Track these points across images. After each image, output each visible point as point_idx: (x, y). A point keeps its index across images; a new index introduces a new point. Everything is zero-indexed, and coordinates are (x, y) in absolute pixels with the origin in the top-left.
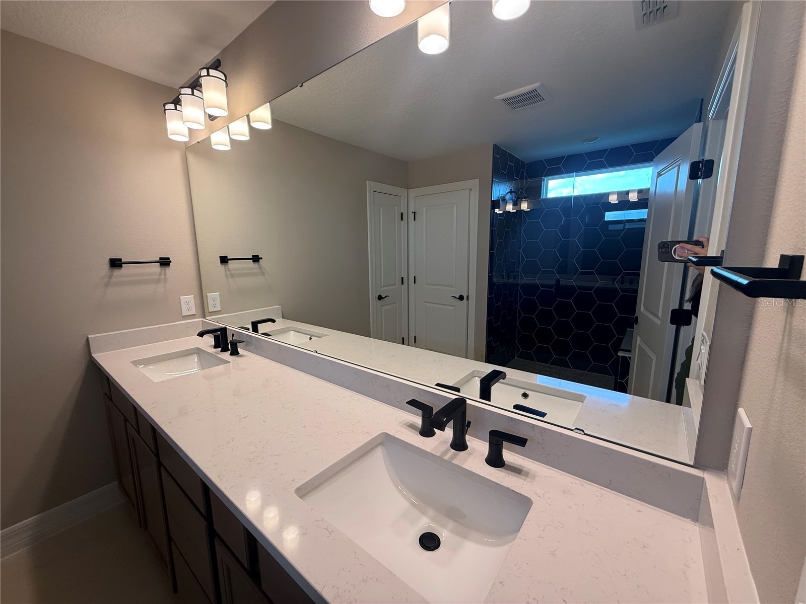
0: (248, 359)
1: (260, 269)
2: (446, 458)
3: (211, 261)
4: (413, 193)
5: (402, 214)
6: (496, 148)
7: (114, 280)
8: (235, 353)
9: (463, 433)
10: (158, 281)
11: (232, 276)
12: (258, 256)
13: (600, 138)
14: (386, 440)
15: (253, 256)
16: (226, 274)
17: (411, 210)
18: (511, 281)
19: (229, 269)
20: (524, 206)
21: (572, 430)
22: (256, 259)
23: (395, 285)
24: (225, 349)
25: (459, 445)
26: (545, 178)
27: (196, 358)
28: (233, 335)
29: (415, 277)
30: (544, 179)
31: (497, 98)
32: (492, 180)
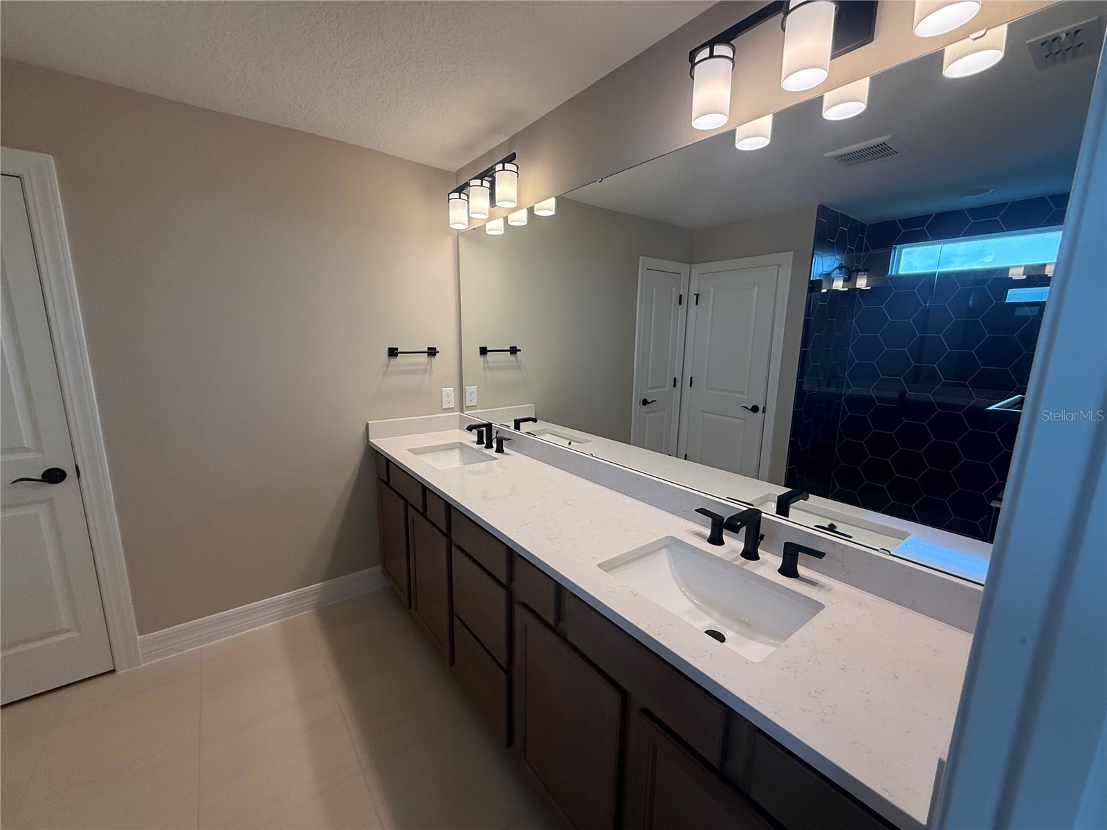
0: (512, 457)
1: (517, 361)
2: (737, 563)
3: (472, 351)
4: (697, 269)
5: (681, 296)
6: (822, 210)
7: (390, 368)
8: (500, 450)
9: (755, 544)
10: (425, 371)
11: (490, 368)
12: (515, 347)
13: (991, 191)
14: (673, 544)
15: (511, 347)
16: (484, 366)
17: (694, 290)
18: (833, 389)
19: (487, 362)
20: (862, 283)
21: (877, 550)
22: (513, 350)
23: (665, 387)
24: (489, 446)
25: (750, 553)
26: (898, 246)
27: (457, 451)
28: (497, 432)
29: (691, 378)
30: (895, 248)
31: (826, 155)
32: (813, 251)
